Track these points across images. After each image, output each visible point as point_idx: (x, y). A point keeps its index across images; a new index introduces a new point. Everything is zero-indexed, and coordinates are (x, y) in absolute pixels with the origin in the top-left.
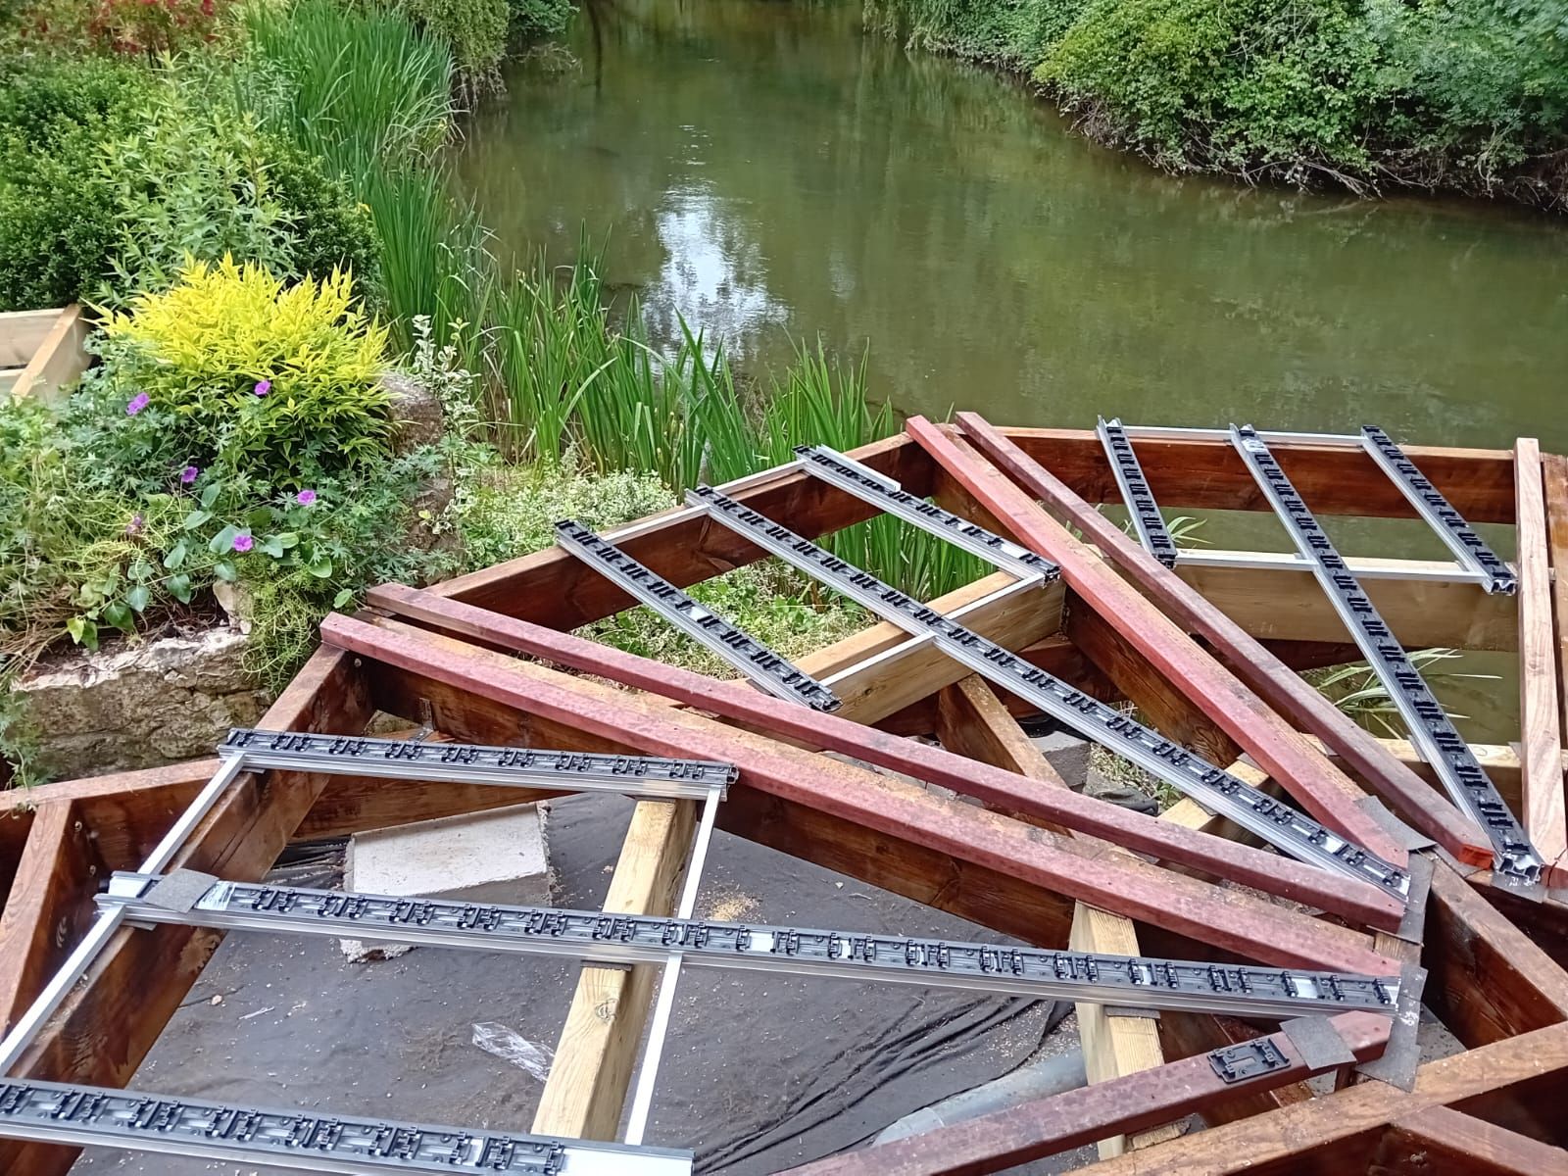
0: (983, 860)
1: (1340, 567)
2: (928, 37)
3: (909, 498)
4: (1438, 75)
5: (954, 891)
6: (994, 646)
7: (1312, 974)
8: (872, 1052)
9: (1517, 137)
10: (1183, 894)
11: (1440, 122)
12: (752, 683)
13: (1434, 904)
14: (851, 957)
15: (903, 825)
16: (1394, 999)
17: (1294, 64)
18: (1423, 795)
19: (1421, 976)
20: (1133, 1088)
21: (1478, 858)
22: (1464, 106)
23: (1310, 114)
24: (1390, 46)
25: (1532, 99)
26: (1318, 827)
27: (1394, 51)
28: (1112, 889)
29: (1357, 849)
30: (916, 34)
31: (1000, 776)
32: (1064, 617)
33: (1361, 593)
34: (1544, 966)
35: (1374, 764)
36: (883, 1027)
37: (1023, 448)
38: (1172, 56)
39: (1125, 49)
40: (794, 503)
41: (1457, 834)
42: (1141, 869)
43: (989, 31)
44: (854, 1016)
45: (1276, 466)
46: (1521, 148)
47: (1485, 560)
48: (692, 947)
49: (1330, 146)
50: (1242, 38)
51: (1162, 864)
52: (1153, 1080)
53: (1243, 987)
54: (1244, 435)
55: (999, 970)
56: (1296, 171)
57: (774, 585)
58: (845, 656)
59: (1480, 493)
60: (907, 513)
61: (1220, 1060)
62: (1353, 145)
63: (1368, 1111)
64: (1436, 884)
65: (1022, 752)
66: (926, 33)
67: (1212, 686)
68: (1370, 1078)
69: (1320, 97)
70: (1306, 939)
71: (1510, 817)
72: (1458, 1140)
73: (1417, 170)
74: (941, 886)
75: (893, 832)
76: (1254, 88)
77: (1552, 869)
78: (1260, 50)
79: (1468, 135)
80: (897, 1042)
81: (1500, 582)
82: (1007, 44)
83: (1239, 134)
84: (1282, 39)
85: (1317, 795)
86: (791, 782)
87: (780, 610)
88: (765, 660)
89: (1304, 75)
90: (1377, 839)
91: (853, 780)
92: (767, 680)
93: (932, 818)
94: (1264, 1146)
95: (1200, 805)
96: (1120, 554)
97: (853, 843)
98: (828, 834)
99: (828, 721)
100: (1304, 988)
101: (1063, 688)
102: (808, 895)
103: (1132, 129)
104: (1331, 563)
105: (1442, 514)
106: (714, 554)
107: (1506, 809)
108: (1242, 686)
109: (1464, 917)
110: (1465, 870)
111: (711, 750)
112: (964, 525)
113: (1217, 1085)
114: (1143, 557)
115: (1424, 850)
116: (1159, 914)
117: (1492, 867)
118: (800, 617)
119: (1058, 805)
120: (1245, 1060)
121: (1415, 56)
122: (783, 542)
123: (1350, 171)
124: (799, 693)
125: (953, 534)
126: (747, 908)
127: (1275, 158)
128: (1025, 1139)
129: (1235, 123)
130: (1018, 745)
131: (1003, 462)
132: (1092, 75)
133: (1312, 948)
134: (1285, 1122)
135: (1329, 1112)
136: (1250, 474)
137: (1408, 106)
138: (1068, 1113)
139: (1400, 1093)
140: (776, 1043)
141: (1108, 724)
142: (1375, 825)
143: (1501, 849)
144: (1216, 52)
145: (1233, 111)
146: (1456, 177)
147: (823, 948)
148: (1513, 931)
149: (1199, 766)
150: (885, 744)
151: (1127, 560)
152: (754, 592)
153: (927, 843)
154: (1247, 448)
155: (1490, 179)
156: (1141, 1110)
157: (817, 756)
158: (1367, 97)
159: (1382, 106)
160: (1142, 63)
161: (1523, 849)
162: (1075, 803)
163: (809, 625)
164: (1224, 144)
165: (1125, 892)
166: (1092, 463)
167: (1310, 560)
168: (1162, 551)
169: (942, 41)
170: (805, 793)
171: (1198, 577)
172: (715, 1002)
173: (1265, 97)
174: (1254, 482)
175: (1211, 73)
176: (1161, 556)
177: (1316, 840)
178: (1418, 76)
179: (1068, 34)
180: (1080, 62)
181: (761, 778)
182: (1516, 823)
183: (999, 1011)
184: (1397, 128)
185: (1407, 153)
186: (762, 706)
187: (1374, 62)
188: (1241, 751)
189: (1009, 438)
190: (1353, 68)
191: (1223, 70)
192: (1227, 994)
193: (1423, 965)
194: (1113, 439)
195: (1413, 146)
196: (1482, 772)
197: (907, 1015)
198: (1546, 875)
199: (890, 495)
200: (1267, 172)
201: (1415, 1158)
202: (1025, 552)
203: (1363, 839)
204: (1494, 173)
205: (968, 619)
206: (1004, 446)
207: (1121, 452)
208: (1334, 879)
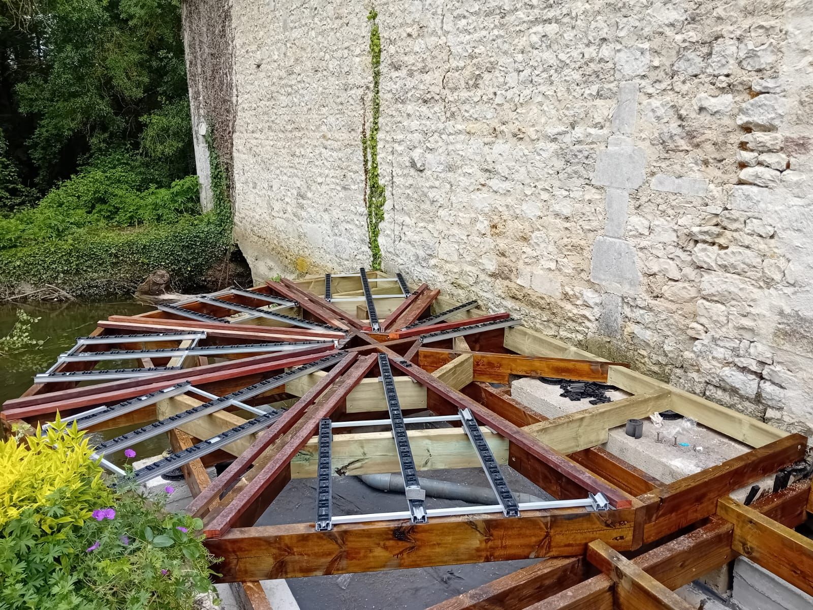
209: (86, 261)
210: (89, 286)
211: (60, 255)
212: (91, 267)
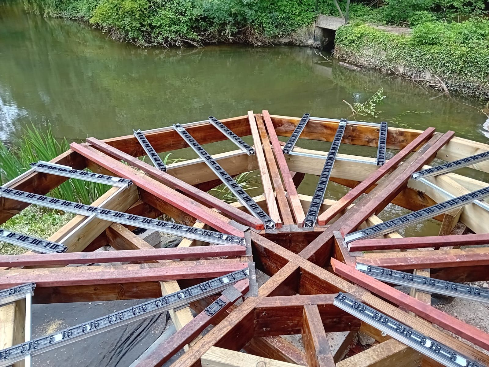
0: (127, 281)
1: (211, 159)
2: (51, 13)
3: (76, 171)
4: (209, 9)
5: (123, 293)
6: (116, 212)
7: (228, 275)
8: (115, 351)
9: (234, 25)
10: (188, 267)
11: (213, 23)
12: (34, 251)
13: (253, 243)
14: (91, 329)
15: (99, 280)
16: (248, 274)
17: (169, 10)
18: (244, 215)
19: (254, 264)
20: (186, 330)
21: (260, 227)
22: (218, 17)
23: (178, 25)
24: (194, 2)
25: (235, 14)
26: (220, 234)
27: (195, 4)
28: (168, 274)
29: (230, 236)
30: (46, 12)
31: (127, 252)
32: (139, 195)
33: (218, 165)
34: (281, 250)
35: (230, 211)
36: (116, 342)
37: (112, 146)
38: (132, 11)
39: (117, 10)
40: (36, 183)
41: (254, 223)
42: (176, 264)
43: (72, 9)
44: (106, 342)
45: (188, 134)
46: (236, 28)
47: (246, 147)
48: (33, 350)
49: (186, 33)
50: (152, 4)
51: (182, 260)
52: (191, 325)
53: (210, 287)
54: (177, 126)
55: (162, 305)
56: (179, 42)
57: (42, 211)
58: (66, 231)
59: (243, 128)
60: (77, 176)
61: (208, 311)
62: (192, 33)
63: (249, 307)
64: (252, 238)
65: (136, 241)
66: (50, 11)
67: (184, 203)
68: (248, 297)
69: (179, 19)
70: (223, 266)
71: (265, 214)
72: (272, 304)
73: (211, 37)
74: (119, 293)
75: (96, 283)
76: (159, 19)
77: (278, 224)
78: (158, 7)
79: (221, 26)
80: (121, 345)
81: (251, 152)
82: (79, 12)
83: (159, 33)
84: (164, 3)
85: (218, 225)
86: (56, 280)
87: (47, 219)
88: (36, 242)
89: (173, 13)
90: (235, 231)
91: (78, 271)
92: (39, 248)
93: (108, 274)
94: (225, 329)
95: (188, 239)
96: (149, 171)
97: (85, 291)
98: (76, 291)
99: (64, 255)
100: (226, 280)
101: (141, 218)
102: (80, 311)
103: (127, 35)
104: (208, 158)
105: (233, 137)
106: (9, 209)
107: (264, 212)
108: (193, 200)
109: (261, 244)
110: (258, 231)
111: (23, 280)
112: (97, 175)
113: (208, 318)
114: (156, 170)
115: (248, 230)
116: (183, 275)
117: (264, 228)
118: (54, 219)
119: (147, 255)
120: (214, 308)
121: (202, 5)
122: (33, 198)
123: (193, 40)
124: (52, 249)
125: (95, 179)
126: (59, 324)
127: (172, 39)
128: (159, 360)
129: (157, 30)
130: (134, 239)
131: (106, 151)
132: (109, 20)
133: (225, 268)
134: (229, 320)
135: (239, 312)
136: (181, 137)
137: (204, 19)
138: (169, 346)
139: (256, 298)
140: (81, 363)
141: (157, 225)
142: (234, 228)
143: (265, 223)
144: (145, 9)
145: (155, 26)
146: (222, 38)
147: (80, 330)
148: (273, 243)
149: (185, 228)
150: (86, 256)
151: (152, 173)
152: (35, 215)
153: (109, 282)
154: (179, 130)
155: (230, 37)
156: (190, 335)
157: (64, 268)
158: (192, 18)
159: (197, 20)
160: (124, 14)
161: (270, 221)
162: (152, 252)
163: (58, 221)
164: (156, 37)
165: (171, 273)
166: (136, 144)
167: (202, 159)
168: (161, 167)
169: (56, 13)
170: (62, 282)
171: (174, 172)
172: (57, 359)
173: (164, 21)
174: (183, 140)
175: (146, 15)
176: (162, 169)
177: (220, 237)
178: (204, 10)
179: (97, 7)
180: (104, 16)
181: (45, 283)
182: (267, 215)
183: (151, 320)
184: (202, 26)
185: (207, 33)
186: (39, 258)
187: (191, 7)
188: (196, 219)
189: (106, 143)
190: (186, 10)
191: (149, 14)
192: (206, 291)
193: (254, 261)
194: (139, 136)
195: (208, 31)
196: (257, 204)
197: (123, 334)
198: (277, 226)
199: (69, 172)
200: (170, 43)
201: (263, 314)
202: (120, 179)
203: (232, 233)
204: (231, 35)
205: (106, 205)
206: (105, 146)
207: (143, 140)
208: (227, 246)
209: (470, 66)
210: (464, 86)
211: (454, 57)
212: (470, 71)
